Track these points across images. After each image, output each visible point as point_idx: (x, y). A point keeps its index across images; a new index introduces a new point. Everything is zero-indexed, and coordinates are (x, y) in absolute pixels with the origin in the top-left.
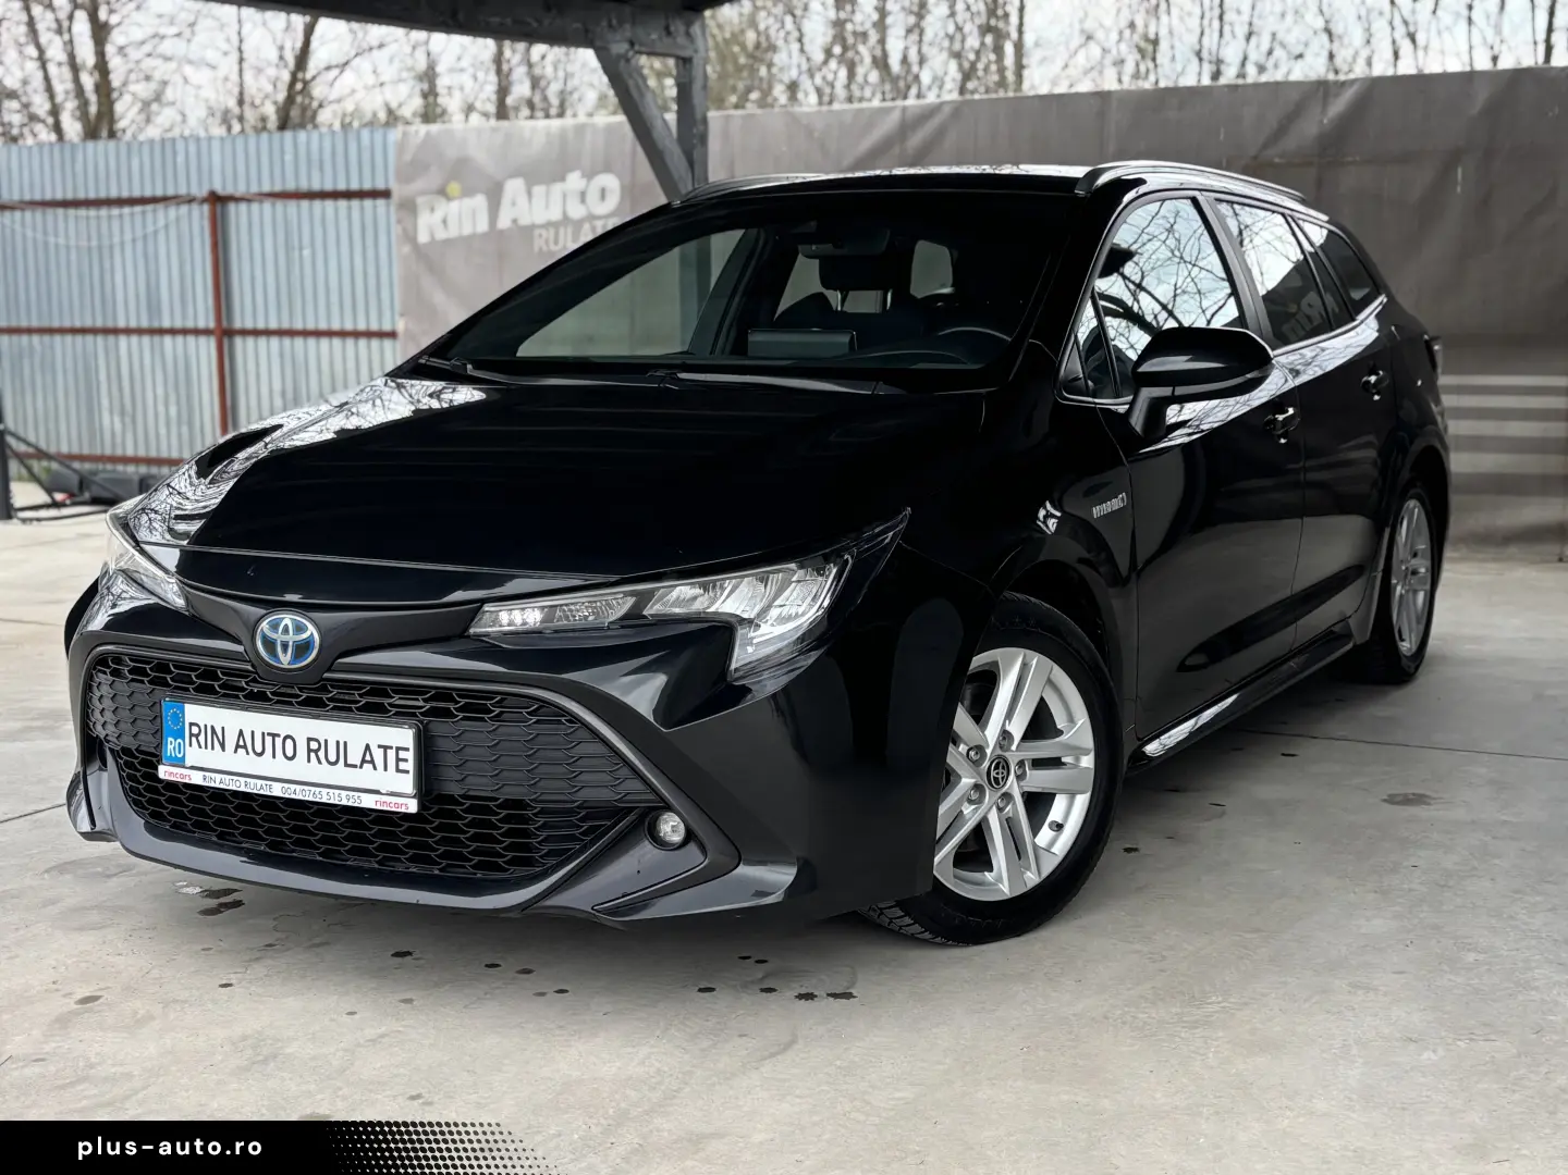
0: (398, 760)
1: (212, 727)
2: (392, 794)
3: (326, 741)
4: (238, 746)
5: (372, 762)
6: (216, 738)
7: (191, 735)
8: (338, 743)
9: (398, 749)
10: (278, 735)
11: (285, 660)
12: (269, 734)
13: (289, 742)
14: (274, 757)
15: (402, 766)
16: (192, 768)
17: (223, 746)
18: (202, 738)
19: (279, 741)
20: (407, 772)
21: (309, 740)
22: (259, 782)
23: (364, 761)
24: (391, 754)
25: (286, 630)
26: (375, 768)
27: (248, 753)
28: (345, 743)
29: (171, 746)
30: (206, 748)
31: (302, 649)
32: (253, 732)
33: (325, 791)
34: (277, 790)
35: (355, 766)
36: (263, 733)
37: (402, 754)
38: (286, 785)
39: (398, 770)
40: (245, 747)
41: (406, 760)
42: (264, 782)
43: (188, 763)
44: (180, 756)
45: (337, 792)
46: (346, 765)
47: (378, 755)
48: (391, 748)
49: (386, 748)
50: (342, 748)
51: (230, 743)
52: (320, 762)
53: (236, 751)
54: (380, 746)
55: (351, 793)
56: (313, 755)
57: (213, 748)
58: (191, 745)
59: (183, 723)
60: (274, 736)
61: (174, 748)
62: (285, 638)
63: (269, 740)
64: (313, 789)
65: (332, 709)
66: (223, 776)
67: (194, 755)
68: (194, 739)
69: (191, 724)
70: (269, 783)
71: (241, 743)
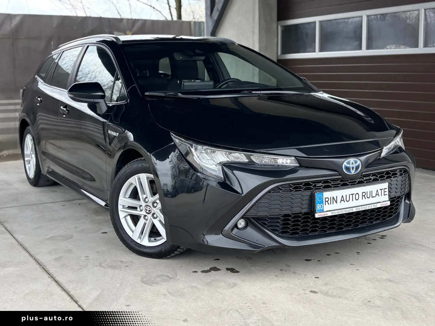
0: (384, 192)
1: (333, 197)
2: (384, 202)
3: (367, 192)
4: (341, 200)
5: (378, 194)
6: (335, 200)
7: (325, 201)
8: (370, 191)
9: (384, 189)
10: (354, 194)
11: (353, 172)
12: (351, 194)
13: (357, 195)
14: (353, 200)
15: (385, 193)
16: (327, 211)
17: (336, 202)
18: (329, 202)
19: (354, 196)
20: (386, 195)
21: (363, 193)
22: (349, 209)
23: (376, 195)
24: (383, 191)
25: (352, 163)
26: (379, 196)
27: (344, 202)
28: (372, 191)
29: (318, 207)
30: (331, 204)
31: (357, 168)
32: (346, 195)
33: (367, 206)
34: (354, 210)
35: (374, 197)
36: (349, 195)
37: (385, 190)
38: (357, 208)
39: (384, 195)
40: (344, 200)
41: (386, 192)
42: (350, 209)
43: (325, 210)
44: (322, 209)
45: (371, 205)
46: (372, 197)
47: (379, 192)
48: (383, 189)
49: (381, 190)
50: (371, 192)
51: (339, 200)
52: (365, 198)
53: (340, 202)
54: (380, 190)
55: (374, 205)
56: (363, 197)
57: (333, 204)
58: (325, 205)
59: (323, 198)
60: (352, 194)
61: (320, 207)
62: (353, 166)
63: (351, 196)
64: (364, 206)
65: (366, 183)
66: (338, 211)
67: (327, 207)
68: (327, 203)
69: (325, 198)
70: (352, 208)
71: (342, 199)
